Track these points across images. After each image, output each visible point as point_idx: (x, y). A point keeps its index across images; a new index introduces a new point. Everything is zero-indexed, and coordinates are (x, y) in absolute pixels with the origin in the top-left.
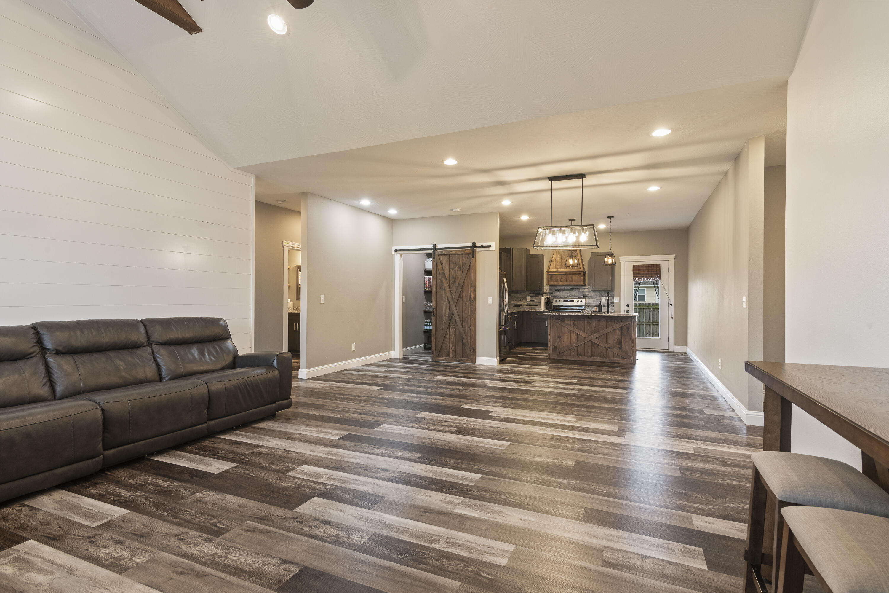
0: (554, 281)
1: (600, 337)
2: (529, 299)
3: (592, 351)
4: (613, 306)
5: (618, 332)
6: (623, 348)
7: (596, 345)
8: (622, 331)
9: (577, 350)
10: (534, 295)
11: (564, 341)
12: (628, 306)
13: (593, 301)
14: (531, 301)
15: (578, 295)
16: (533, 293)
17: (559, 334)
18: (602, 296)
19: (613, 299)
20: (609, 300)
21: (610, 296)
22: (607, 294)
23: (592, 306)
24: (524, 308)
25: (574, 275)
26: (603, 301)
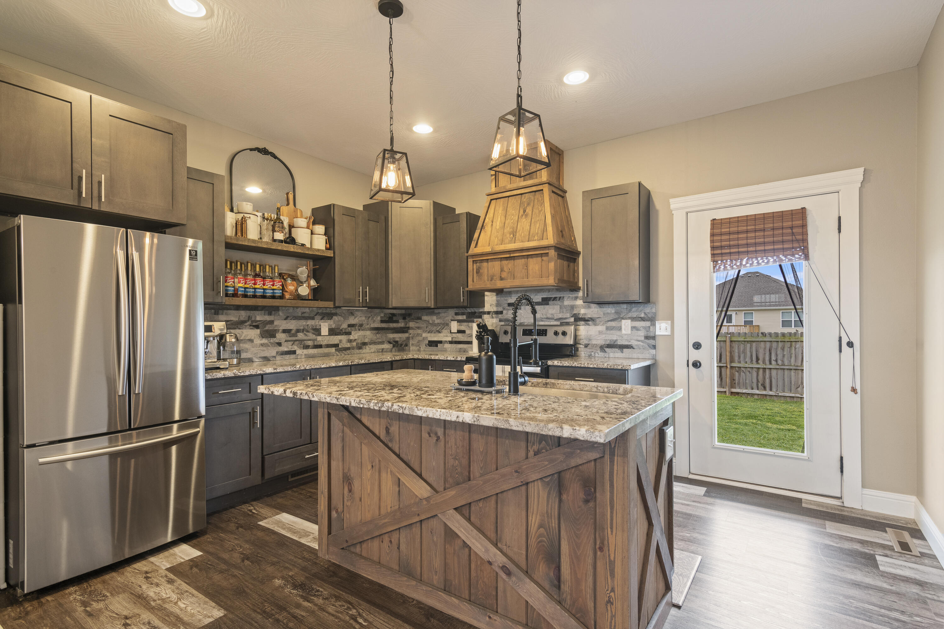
0: (486, 278)
2: (454, 326)
3: (446, 565)
4: (654, 347)
5: (544, 495)
7: (459, 544)
8: (560, 494)
10: (464, 317)
11: (361, 499)
12: (697, 346)
13: (600, 333)
14: (459, 332)
15: (560, 316)
16: (463, 314)
17: (349, 469)
18: (623, 318)
19: (654, 325)
20: (641, 329)
21: (644, 317)
22: (636, 311)
23: (595, 346)
24: (445, 350)
25: (532, 258)
26: (623, 332)
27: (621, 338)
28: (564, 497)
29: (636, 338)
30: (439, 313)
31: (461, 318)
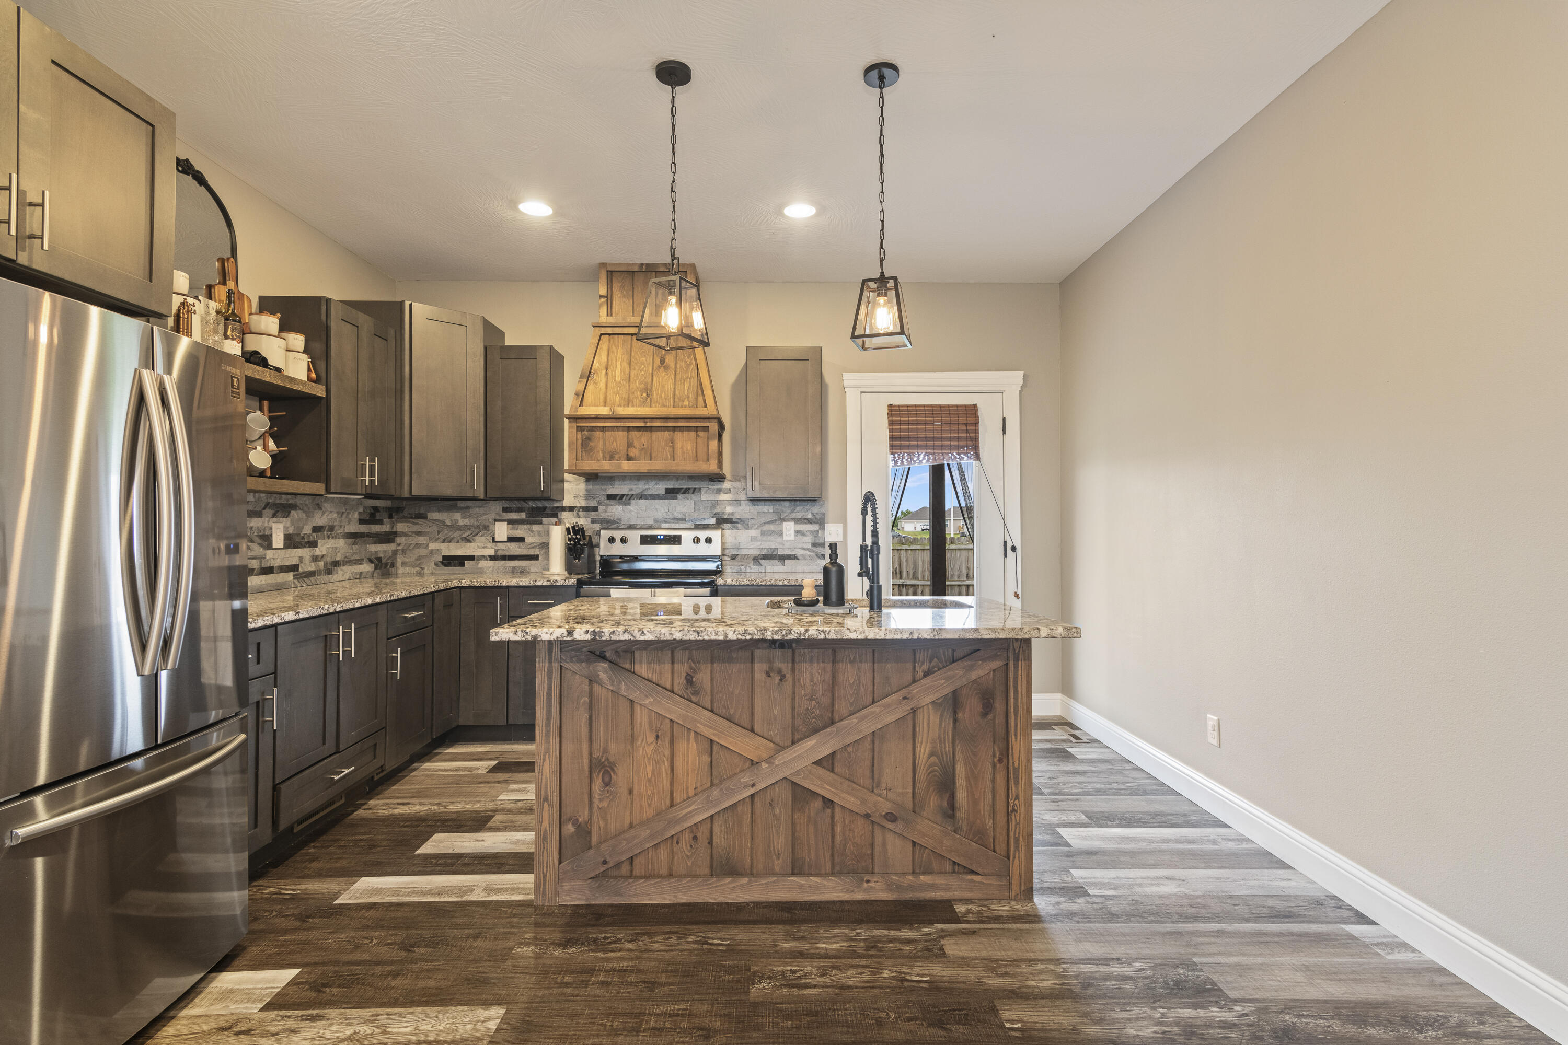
0: (601, 455)
1: (838, 756)
2: (502, 531)
3: (794, 841)
4: (823, 557)
5: (935, 718)
6: (961, 814)
7: (818, 803)
8: (955, 713)
9: (710, 843)
10: (523, 515)
11: (631, 792)
13: (753, 539)
14: (511, 539)
15: (695, 515)
16: (520, 510)
17: (605, 751)
18: (784, 520)
19: (823, 529)
20: (808, 533)
21: (811, 519)
22: (801, 511)
23: (746, 557)
24: (481, 572)
25: (680, 431)
26: (785, 538)
27: (781, 546)
28: (960, 715)
29: (800, 546)
30: (468, 508)
31: (515, 517)
